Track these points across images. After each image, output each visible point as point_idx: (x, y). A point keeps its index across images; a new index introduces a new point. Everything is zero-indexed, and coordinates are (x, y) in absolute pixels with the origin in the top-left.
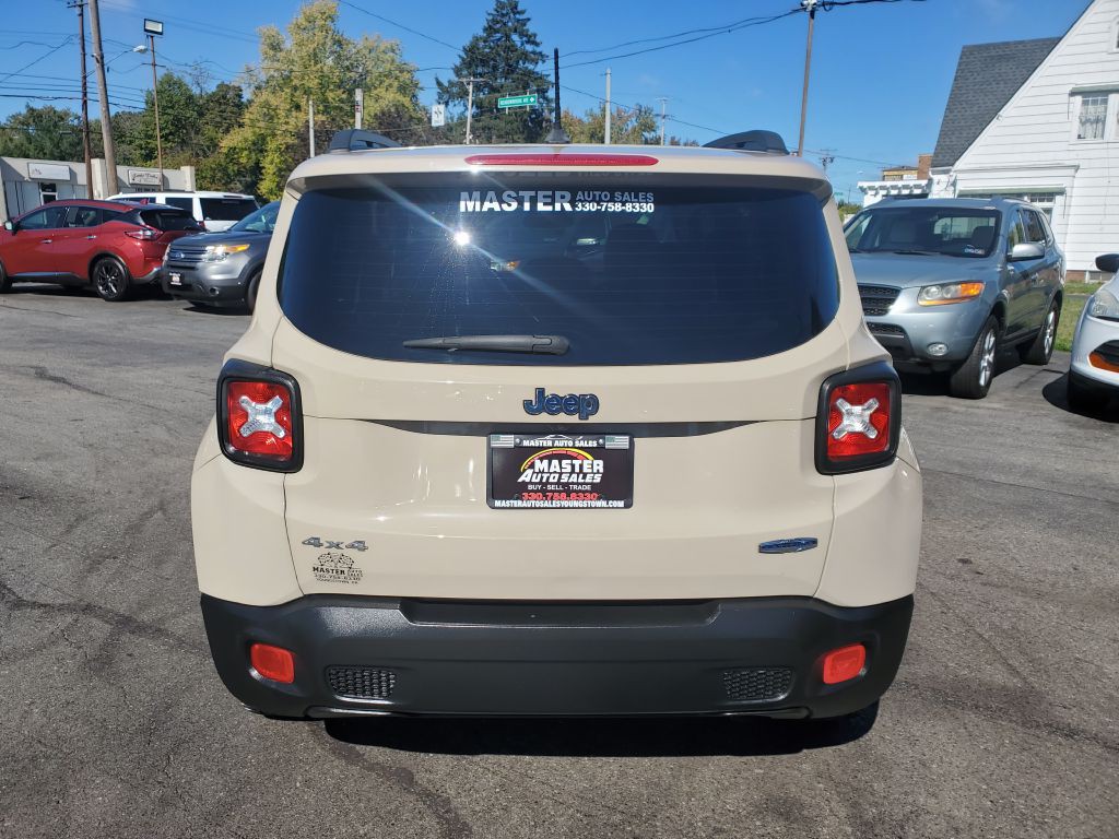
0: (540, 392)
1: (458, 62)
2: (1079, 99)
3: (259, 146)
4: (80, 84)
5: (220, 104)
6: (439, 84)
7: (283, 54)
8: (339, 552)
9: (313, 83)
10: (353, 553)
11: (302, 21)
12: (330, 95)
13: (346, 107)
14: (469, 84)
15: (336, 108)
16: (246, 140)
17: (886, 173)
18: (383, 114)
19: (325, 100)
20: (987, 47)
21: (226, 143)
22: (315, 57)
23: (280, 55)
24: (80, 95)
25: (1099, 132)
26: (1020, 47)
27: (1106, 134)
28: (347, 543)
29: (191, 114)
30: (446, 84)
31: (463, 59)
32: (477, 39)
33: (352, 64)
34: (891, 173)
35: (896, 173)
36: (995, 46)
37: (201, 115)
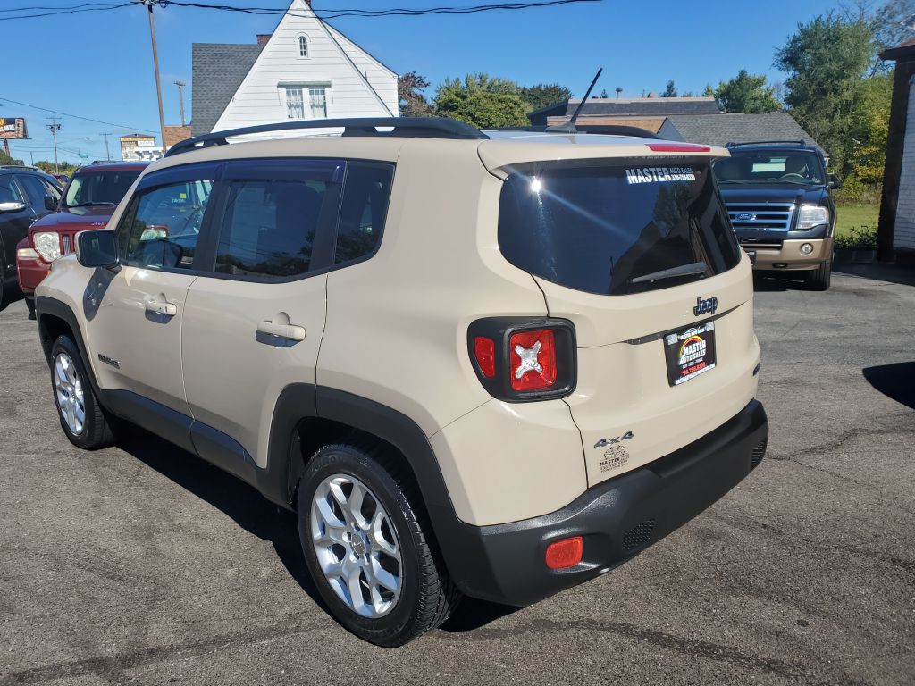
0: (699, 301)
2: (284, 90)
8: (617, 444)
10: (625, 443)
17: (122, 140)
20: (210, 46)
25: (301, 114)
26: (234, 49)
27: (305, 115)
28: (622, 436)
34: (127, 140)
35: (131, 139)
36: (217, 46)
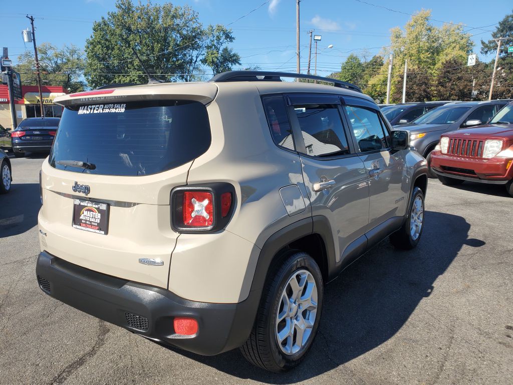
1: (495, 30)
3: (385, 83)
4: (308, 64)
5: (373, 65)
6: (483, 43)
7: (401, 39)
9: (414, 52)
11: (412, 23)
12: (422, 56)
13: (429, 61)
14: (498, 41)
15: (425, 62)
16: (380, 80)
18: (447, 62)
19: (419, 58)
21: (371, 82)
22: (417, 38)
23: (400, 40)
24: (307, 68)
29: (359, 71)
30: (487, 42)
31: (498, 29)
32: (508, 17)
33: (435, 39)
37: (364, 71)
